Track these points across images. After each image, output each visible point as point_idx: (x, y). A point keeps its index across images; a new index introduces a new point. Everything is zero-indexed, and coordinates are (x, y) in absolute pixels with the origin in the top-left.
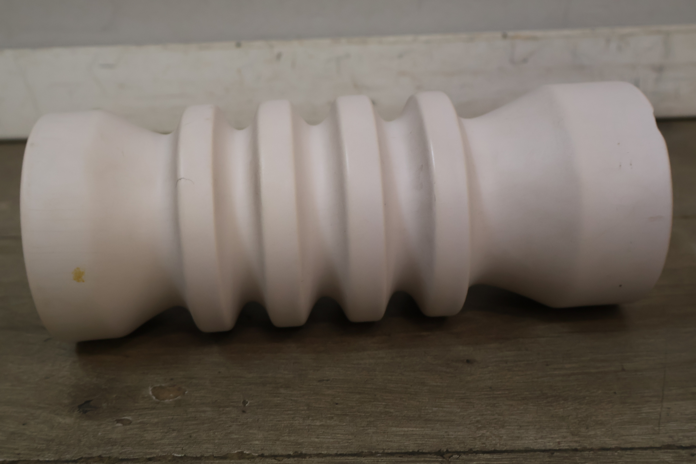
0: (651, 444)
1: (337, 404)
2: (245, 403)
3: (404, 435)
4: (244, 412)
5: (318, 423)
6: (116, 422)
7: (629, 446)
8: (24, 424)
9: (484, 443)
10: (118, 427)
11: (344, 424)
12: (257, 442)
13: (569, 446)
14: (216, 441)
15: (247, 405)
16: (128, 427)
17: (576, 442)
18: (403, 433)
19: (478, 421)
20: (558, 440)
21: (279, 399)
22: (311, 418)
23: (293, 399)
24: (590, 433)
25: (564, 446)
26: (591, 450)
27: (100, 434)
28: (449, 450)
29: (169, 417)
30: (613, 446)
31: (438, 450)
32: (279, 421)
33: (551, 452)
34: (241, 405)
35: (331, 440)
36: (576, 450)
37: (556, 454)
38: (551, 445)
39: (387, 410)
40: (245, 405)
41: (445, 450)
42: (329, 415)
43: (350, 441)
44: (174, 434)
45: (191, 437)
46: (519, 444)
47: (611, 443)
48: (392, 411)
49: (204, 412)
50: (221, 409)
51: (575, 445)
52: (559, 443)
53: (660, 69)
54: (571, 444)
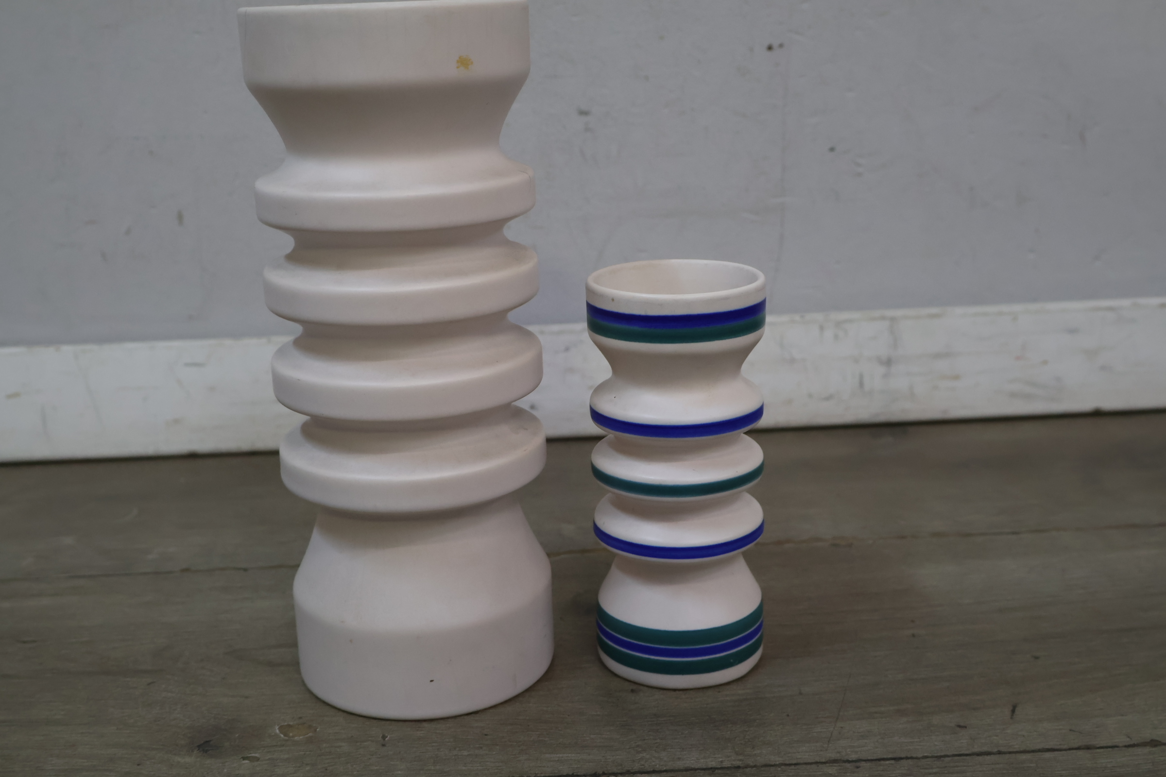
0: (817, 759)
1: (486, 735)
2: (384, 737)
3: (558, 760)
4: (383, 745)
5: (465, 753)
6: (242, 759)
7: (794, 762)
9: (643, 765)
10: (244, 763)
11: (494, 753)
13: (732, 764)
15: (386, 739)
16: (256, 763)
17: (740, 760)
19: (638, 746)
20: (721, 760)
21: (423, 732)
22: (457, 749)
23: (438, 731)
24: (755, 752)
25: (726, 764)
26: (755, 766)
27: (225, 770)
29: (301, 753)
30: (778, 763)
32: (423, 752)
33: (713, 769)
34: (380, 739)
36: (739, 767)
37: (717, 771)
38: (712, 764)
39: (541, 739)
40: (384, 740)
42: (478, 746)
44: (308, 768)
46: (680, 764)
47: (778, 760)
48: (546, 739)
49: (340, 747)
50: (358, 744)
51: (738, 763)
52: (722, 762)
53: (888, 362)
54: (734, 763)
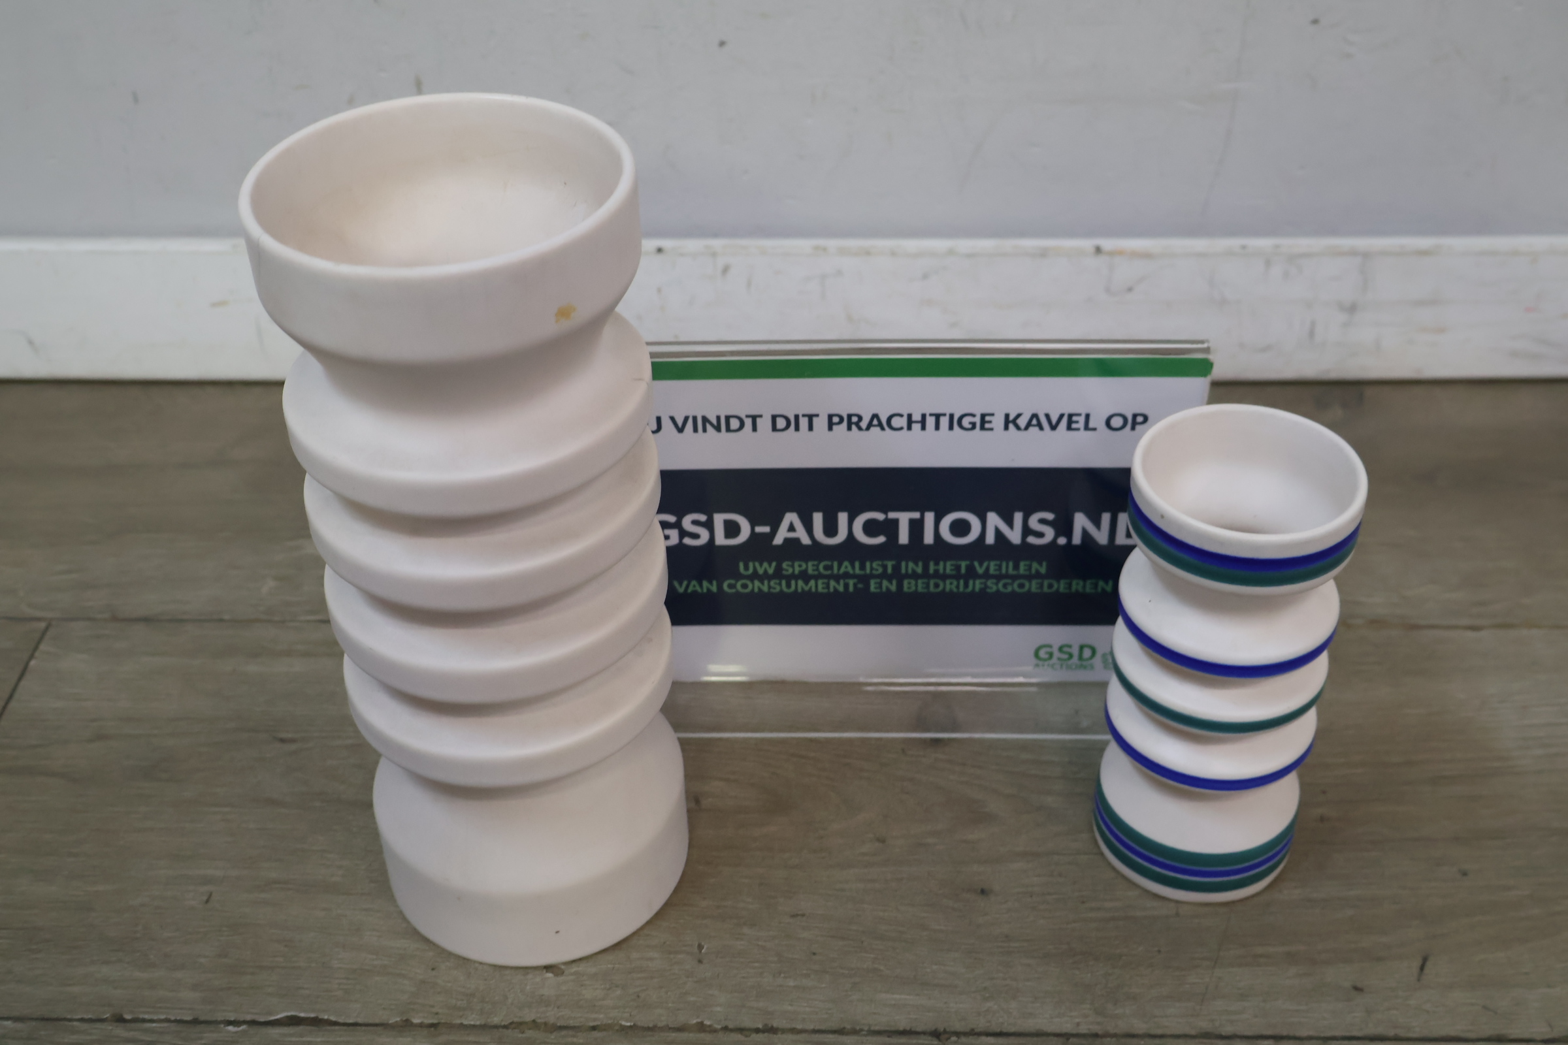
0: (1186, 1030)
1: (814, 954)
2: (700, 947)
3: (894, 1005)
4: (700, 961)
5: (791, 983)
6: (545, 971)
7: (1159, 1032)
8: (433, 969)
9: (989, 1022)
10: (549, 978)
11: (824, 985)
12: (718, 1009)
13: (1089, 1029)
14: (670, 1005)
15: (703, 951)
16: (561, 979)
17: (1098, 1023)
18: (893, 1002)
19: (985, 988)
20: (1077, 1020)
21: (742, 942)
22: (782, 975)
23: (760, 943)
24: (1117, 1012)
25: (1083, 1029)
26: (1115, 1036)
27: (528, 988)
28: (948, 1030)
29: (609, 966)
30: (1141, 1032)
31: (933, 1029)
32: (744, 977)
33: (1066, 1036)
34: (696, 950)
35: (807, 1009)
36: (1096, 1036)
37: (1072, 1040)
38: (1067, 1027)
39: (876, 966)
40: (701, 952)
41: (942, 1030)
42: (805, 972)
43: (830, 1012)
44: (619, 992)
45: (638, 996)
46: (1031, 1025)
47: (1140, 1026)
48: (882, 968)
49: (651, 959)
50: (672, 956)
51: (1096, 1029)
52: (1078, 1024)
54: (1091, 1027)
